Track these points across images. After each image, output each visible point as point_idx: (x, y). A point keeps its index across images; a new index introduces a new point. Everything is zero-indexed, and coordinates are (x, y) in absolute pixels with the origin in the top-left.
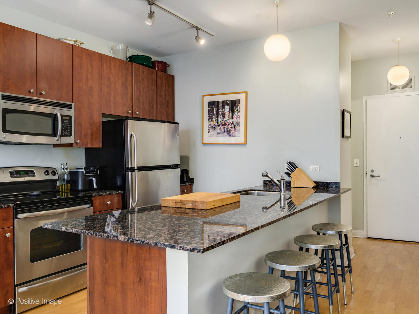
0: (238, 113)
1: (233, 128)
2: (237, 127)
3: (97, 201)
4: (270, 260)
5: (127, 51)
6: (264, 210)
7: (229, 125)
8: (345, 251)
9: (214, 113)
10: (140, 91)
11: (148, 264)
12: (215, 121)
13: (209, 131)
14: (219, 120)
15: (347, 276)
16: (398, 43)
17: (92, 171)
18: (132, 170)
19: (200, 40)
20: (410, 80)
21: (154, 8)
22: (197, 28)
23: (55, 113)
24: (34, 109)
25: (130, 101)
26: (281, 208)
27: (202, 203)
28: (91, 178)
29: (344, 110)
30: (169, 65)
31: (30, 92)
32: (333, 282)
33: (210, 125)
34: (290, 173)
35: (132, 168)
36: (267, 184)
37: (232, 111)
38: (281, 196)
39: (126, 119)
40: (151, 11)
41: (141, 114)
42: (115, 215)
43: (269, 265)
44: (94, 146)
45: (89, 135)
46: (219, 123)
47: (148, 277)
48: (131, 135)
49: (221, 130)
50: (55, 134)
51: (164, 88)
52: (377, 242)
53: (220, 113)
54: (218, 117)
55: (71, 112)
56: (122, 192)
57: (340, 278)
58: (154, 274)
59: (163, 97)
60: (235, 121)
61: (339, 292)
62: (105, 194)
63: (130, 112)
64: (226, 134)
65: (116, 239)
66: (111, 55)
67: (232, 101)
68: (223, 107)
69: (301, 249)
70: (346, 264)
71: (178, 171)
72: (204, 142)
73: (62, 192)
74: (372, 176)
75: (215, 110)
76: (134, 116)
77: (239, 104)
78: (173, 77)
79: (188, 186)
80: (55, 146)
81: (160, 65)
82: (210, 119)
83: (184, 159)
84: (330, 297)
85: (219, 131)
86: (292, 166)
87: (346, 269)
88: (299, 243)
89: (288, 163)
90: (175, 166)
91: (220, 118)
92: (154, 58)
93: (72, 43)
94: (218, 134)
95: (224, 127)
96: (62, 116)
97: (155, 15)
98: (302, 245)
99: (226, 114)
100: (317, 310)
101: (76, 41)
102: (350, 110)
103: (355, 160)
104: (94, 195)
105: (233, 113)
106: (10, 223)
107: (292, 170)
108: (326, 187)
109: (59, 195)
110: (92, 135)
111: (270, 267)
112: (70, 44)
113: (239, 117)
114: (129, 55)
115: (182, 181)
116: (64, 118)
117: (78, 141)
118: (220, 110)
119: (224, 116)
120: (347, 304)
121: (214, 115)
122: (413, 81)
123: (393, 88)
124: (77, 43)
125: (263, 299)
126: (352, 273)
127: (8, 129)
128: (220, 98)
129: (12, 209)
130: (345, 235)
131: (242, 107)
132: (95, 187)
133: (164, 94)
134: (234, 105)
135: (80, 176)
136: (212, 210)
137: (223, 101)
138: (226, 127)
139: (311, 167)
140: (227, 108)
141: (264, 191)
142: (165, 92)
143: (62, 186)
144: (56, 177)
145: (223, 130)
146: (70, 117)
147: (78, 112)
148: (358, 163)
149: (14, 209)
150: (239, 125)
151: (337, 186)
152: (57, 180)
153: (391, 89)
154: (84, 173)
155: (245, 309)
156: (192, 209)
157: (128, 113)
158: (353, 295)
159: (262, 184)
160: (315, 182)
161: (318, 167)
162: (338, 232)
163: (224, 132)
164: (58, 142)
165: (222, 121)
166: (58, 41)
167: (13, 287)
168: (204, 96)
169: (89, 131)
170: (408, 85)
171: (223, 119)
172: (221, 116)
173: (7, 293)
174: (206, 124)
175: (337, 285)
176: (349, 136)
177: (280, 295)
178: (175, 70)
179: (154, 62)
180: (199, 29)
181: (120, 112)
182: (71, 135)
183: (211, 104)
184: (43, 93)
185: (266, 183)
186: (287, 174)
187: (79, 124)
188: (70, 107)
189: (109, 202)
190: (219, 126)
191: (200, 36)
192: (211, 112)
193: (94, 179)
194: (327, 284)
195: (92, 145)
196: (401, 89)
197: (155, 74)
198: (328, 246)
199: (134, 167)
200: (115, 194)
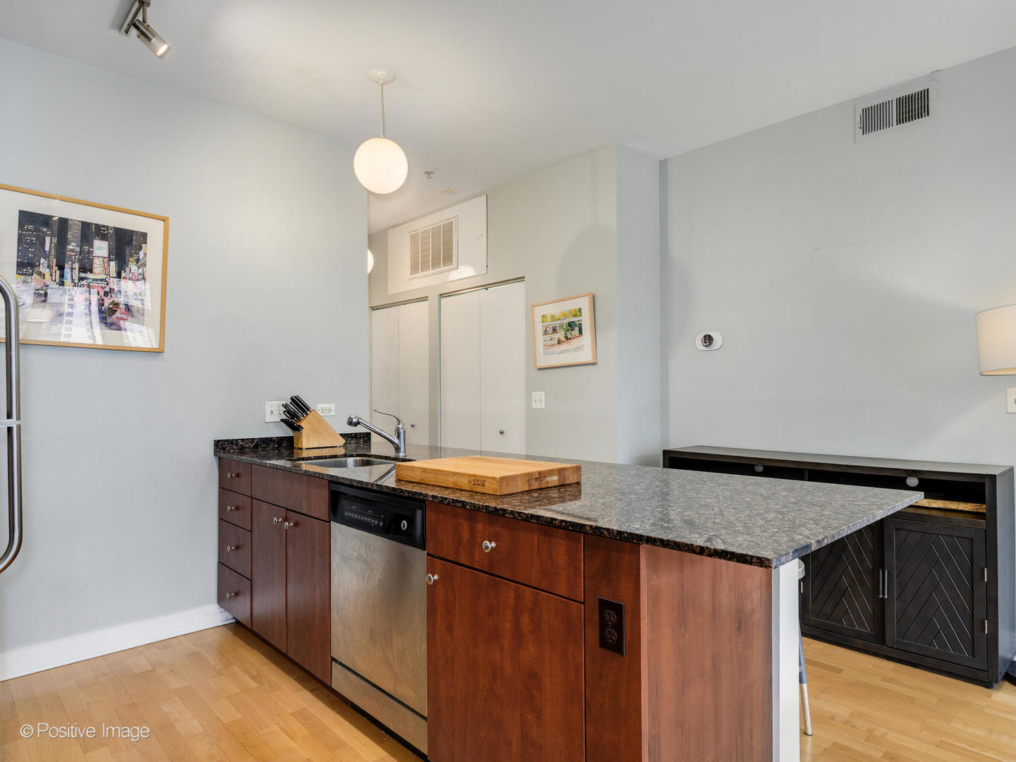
0: (139, 268)
1: (123, 306)
7: (106, 293)
9: (47, 249)
12: (47, 276)
14: (67, 275)
33: (27, 283)
37: (120, 259)
46: (68, 283)
53: (71, 255)
54: (60, 266)
67: (116, 230)
68: (86, 240)
75: (50, 241)
77: (143, 245)
82: (26, 266)
91: (72, 269)
95: (86, 299)
99: (97, 262)
105: (121, 264)
113: (144, 278)
118: (72, 247)
119: (86, 268)
121: (47, 257)
128: (73, 213)
131: (152, 251)
134: (125, 243)
137: (86, 225)
139: (320, 407)
140: (101, 248)
161: (333, 406)
163: (87, 313)
165: (82, 279)
171: (83, 275)
172: (76, 266)
192: (31, 245)
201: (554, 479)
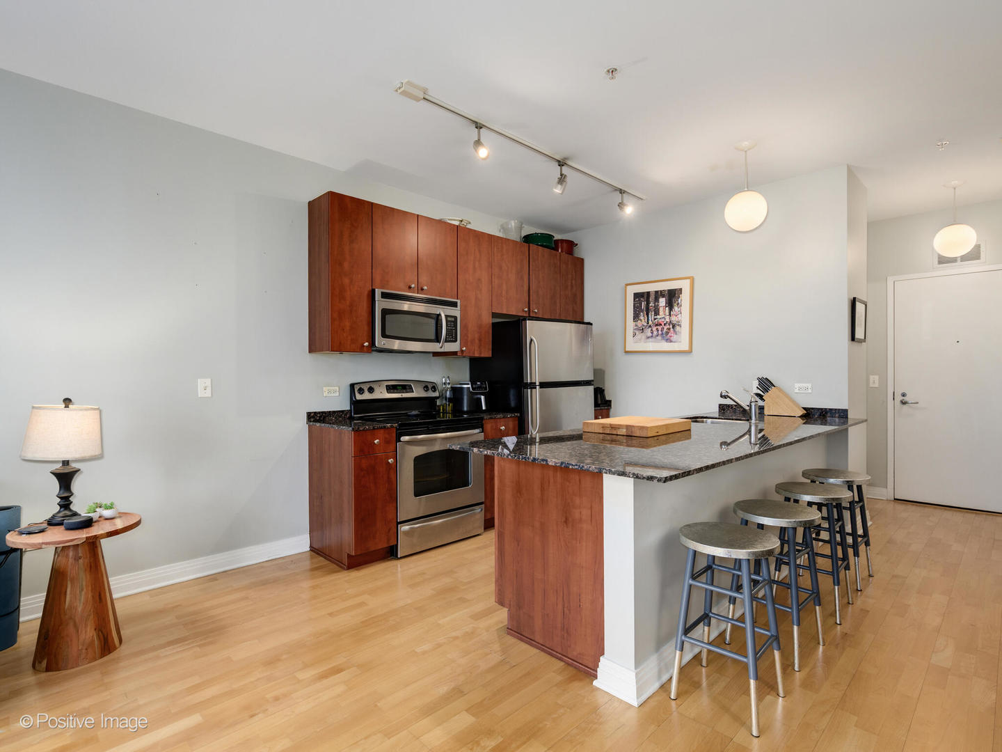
0: (678, 308)
1: (672, 329)
2: (678, 328)
3: (489, 426)
4: (742, 510)
5: (521, 228)
6: (723, 447)
7: (665, 324)
8: (858, 511)
9: (643, 308)
10: (539, 282)
11: (577, 501)
12: (643, 320)
13: (634, 335)
14: (650, 318)
15: (862, 548)
16: (955, 189)
17: (479, 388)
18: (533, 386)
19: (625, 207)
20: (978, 247)
21: (565, 170)
22: (622, 192)
23: (438, 313)
24: (409, 308)
25: (526, 295)
26: (751, 443)
27: (642, 428)
28: (479, 396)
29: (854, 298)
30: (577, 245)
31: (410, 287)
32: (840, 554)
33: (636, 325)
34: (762, 394)
35: (531, 383)
36: (724, 410)
37: (670, 305)
38: (750, 426)
39: (525, 319)
40: (561, 175)
41: (541, 312)
42: (509, 446)
43: (742, 516)
44: (483, 355)
45: (477, 341)
46: (650, 322)
47: (577, 516)
48: (531, 340)
49: (652, 333)
50: (437, 340)
51: (570, 276)
52: (911, 507)
53: (651, 309)
54: (648, 315)
55: (456, 312)
56: (519, 415)
57: (850, 551)
58: (586, 513)
59: (569, 288)
60: (674, 319)
61: (849, 570)
62: (498, 416)
63: (526, 309)
64: (659, 338)
65: (545, 463)
66: (501, 235)
67: (669, 290)
68: (657, 300)
69: (788, 499)
70: (860, 532)
71: (591, 389)
72: (627, 350)
73: (443, 413)
74: (904, 403)
75: (643, 304)
76: (531, 315)
77: (680, 295)
78: (582, 261)
79: (604, 411)
80: (436, 354)
81: (565, 245)
82: (636, 317)
83: (599, 373)
84: (835, 574)
85: (650, 334)
86: (765, 384)
87: (860, 539)
88: (784, 493)
89: (758, 379)
90: (587, 383)
91: (652, 315)
92: (557, 237)
93: (457, 223)
94: (648, 338)
95: (657, 329)
96: (447, 316)
97: (568, 179)
98: (789, 495)
99: (661, 309)
100: (815, 587)
101: (462, 221)
102: (864, 299)
103: (872, 377)
104: (485, 417)
105: (671, 308)
106: (392, 447)
107: (766, 390)
108: (823, 415)
109: (439, 417)
110: (480, 340)
111: (742, 519)
112: (454, 225)
113: (681, 313)
114: (524, 234)
115: (596, 405)
116: (449, 319)
117: (464, 349)
118: (652, 304)
119: (657, 313)
120: (861, 590)
121: (643, 311)
122: (982, 249)
123: (943, 260)
124: (463, 223)
125: (741, 554)
126: (869, 545)
127: (387, 333)
128: (651, 288)
129: (395, 430)
130: (857, 486)
131: (684, 299)
132: (484, 408)
133: (570, 284)
134: (672, 297)
135: (465, 393)
136: (656, 438)
137: (656, 292)
138: (660, 328)
139: (797, 385)
140: (662, 302)
141: (719, 419)
142: (572, 280)
143: (443, 406)
144: (436, 394)
145: (655, 333)
146: (455, 318)
147: (463, 311)
148: (877, 382)
149: (397, 429)
150: (680, 326)
151: (843, 414)
152: (437, 398)
153: (940, 263)
154: (471, 389)
155: (709, 571)
156: (627, 436)
157: (523, 311)
158: (871, 579)
159: (717, 409)
160: (804, 408)
161: (809, 386)
162: (848, 482)
163: (658, 336)
164: (442, 350)
165: (655, 319)
166: (440, 222)
167: (395, 524)
168: (627, 285)
169: (477, 336)
170: (974, 255)
171: (656, 317)
172: (653, 313)
173: (389, 531)
174: (630, 323)
175: (845, 558)
176: (863, 338)
177: (766, 551)
178: (586, 251)
179: (557, 241)
180: (625, 192)
181: (514, 309)
182: (456, 341)
183: (637, 296)
184: (425, 288)
185: (723, 408)
186: (758, 395)
187: (464, 327)
188: (454, 305)
189: (503, 428)
190: (650, 326)
191: (625, 201)
192: (637, 307)
193: (483, 397)
194: (831, 557)
195: (481, 354)
196: (959, 263)
197: (558, 257)
198: (833, 499)
199: (535, 383)
200: (511, 417)
201: (623, 431)
